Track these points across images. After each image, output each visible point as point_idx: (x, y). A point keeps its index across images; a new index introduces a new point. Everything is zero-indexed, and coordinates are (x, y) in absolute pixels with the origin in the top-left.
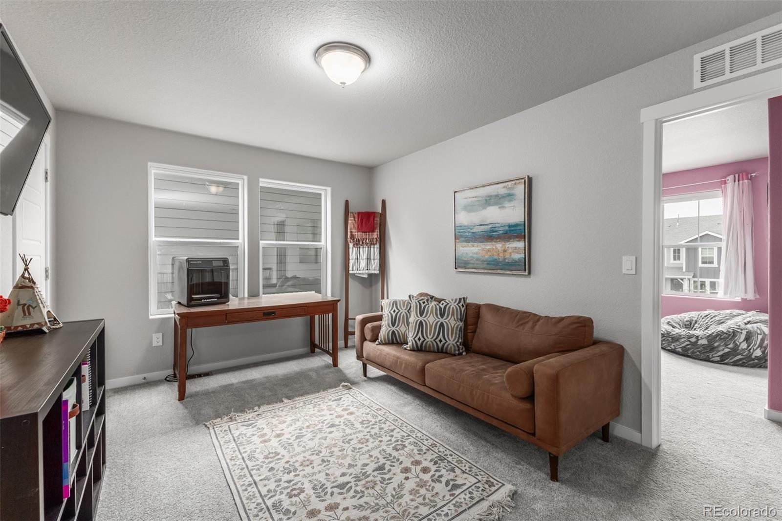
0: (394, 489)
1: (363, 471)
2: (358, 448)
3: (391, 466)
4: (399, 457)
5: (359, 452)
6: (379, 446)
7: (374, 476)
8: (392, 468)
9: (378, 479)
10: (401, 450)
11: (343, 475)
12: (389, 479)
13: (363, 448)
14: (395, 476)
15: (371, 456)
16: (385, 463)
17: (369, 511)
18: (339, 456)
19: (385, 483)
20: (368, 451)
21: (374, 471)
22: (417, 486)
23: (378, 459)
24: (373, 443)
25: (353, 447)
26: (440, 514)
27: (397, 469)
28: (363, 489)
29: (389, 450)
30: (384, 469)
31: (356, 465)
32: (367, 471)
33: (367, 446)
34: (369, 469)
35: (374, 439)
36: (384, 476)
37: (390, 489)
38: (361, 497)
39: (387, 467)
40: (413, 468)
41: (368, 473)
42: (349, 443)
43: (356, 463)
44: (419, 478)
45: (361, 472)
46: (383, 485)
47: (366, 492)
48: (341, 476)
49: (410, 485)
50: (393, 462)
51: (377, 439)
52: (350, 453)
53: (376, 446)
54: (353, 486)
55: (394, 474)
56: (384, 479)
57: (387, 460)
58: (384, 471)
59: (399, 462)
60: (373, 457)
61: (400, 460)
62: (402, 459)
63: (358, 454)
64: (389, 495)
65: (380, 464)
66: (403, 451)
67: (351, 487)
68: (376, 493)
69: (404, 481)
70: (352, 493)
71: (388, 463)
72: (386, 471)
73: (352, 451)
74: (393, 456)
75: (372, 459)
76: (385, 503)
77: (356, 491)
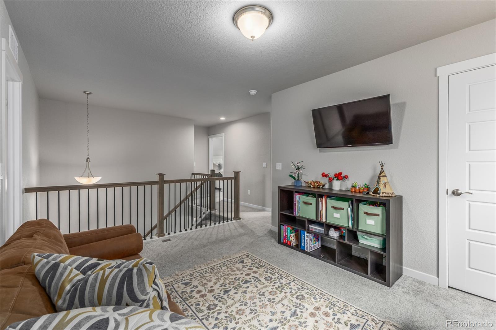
0: (219, 282)
1: (236, 290)
2: (243, 305)
3: (220, 293)
4: (213, 299)
5: (242, 302)
6: (227, 308)
7: (230, 287)
8: (219, 292)
9: (227, 286)
10: (211, 305)
11: (248, 287)
12: (221, 286)
13: (240, 306)
14: (218, 288)
15: (233, 299)
16: (223, 295)
17: (231, 274)
18: (255, 299)
19: (224, 284)
20: (235, 303)
21: (230, 290)
22: (207, 283)
23: (228, 297)
24: (232, 311)
25: (247, 306)
26: (201, 273)
27: (217, 291)
28: (235, 281)
29: (220, 304)
30: (224, 291)
31: (242, 293)
32: (234, 290)
33: (237, 308)
34: (233, 291)
35: (232, 315)
36: (224, 287)
37: (222, 282)
38: (236, 278)
39: (222, 292)
40: (206, 293)
41: (234, 289)
42: (251, 310)
43: (242, 294)
44: (205, 287)
45: (238, 289)
46: (225, 283)
47: (234, 280)
48: (249, 287)
49: (210, 284)
50: (218, 296)
51: (229, 314)
52: (248, 301)
53: (230, 307)
54: (241, 282)
55: (218, 289)
56: (225, 286)
57: (223, 297)
58: (224, 290)
59: (215, 296)
60: (231, 298)
61: (213, 297)
62: (212, 298)
63: (242, 301)
64: (222, 279)
65: (227, 294)
66: (210, 303)
67: (242, 282)
68: (229, 280)
69: (214, 286)
70: (241, 280)
71: (221, 295)
72: (223, 290)
73: (247, 303)
74: (218, 301)
75: (232, 297)
76: (224, 276)
77: (239, 280)
